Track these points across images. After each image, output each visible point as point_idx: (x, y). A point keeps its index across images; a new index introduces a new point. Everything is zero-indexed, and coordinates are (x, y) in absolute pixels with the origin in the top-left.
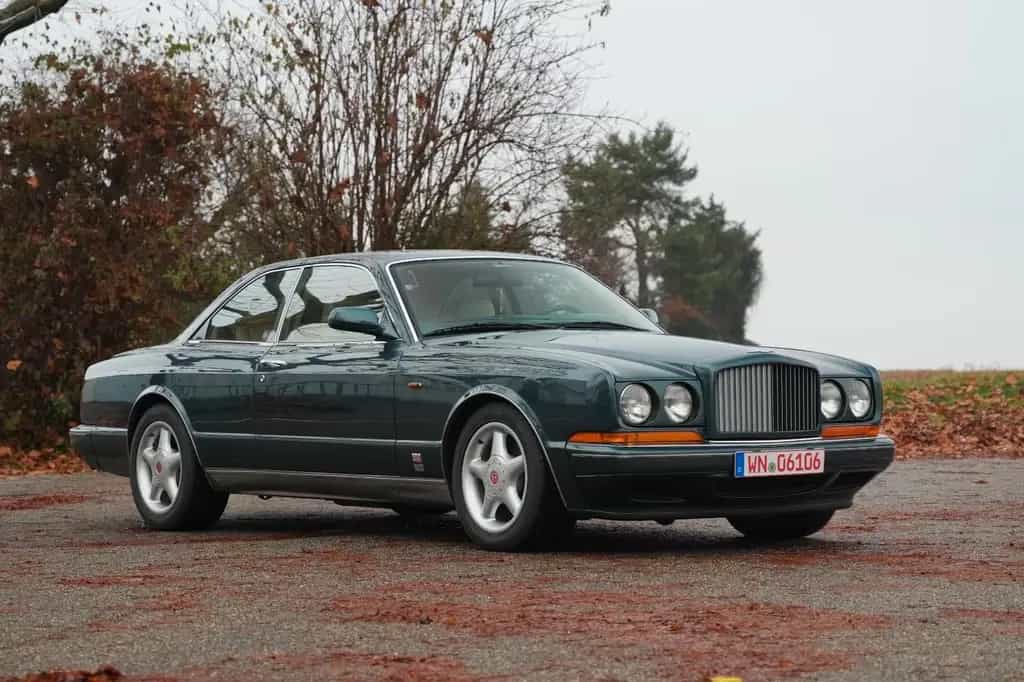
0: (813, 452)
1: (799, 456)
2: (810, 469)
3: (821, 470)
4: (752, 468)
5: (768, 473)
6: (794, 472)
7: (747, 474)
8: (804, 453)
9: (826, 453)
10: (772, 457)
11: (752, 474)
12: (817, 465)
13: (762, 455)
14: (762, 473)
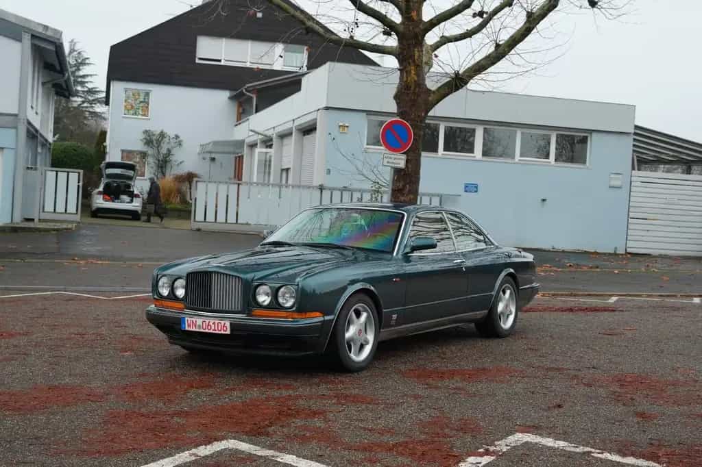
0: (223, 322)
1: (214, 323)
2: (220, 331)
3: (228, 332)
4: (189, 326)
5: (197, 330)
6: (211, 331)
7: (187, 329)
8: (217, 322)
9: (231, 324)
10: (199, 321)
11: (189, 329)
12: (225, 329)
13: (194, 320)
14: (194, 329)
